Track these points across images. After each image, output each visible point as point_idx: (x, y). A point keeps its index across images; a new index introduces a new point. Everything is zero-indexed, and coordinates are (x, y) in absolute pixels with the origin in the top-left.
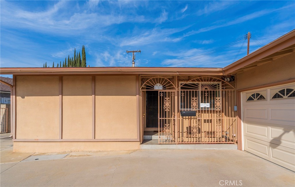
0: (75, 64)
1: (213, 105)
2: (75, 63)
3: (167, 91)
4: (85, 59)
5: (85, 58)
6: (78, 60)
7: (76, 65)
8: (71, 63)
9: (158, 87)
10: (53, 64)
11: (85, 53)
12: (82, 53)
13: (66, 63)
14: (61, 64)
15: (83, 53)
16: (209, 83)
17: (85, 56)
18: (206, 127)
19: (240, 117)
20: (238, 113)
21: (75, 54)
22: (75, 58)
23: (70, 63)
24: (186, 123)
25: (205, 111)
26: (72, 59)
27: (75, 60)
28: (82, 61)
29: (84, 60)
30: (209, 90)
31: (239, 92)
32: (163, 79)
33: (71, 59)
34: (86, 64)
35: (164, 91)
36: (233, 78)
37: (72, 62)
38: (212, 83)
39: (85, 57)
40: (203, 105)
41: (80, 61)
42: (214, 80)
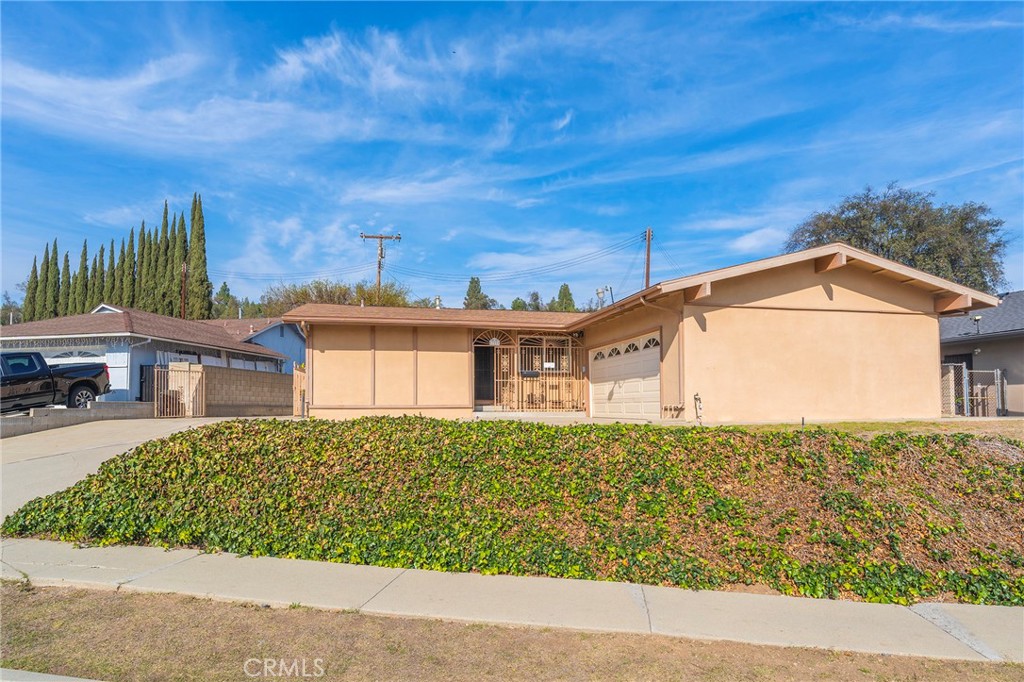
0: (166, 250)
1: (558, 366)
2: (168, 247)
3: (505, 347)
4: (201, 237)
5: (203, 234)
6: (178, 240)
7: (169, 254)
8: (153, 247)
9: (494, 342)
10: (85, 246)
11: (201, 217)
12: (190, 218)
13: (133, 246)
14: (112, 247)
15: (197, 217)
16: (555, 337)
17: (203, 227)
18: (552, 395)
19: (588, 378)
20: (586, 374)
21: (166, 217)
22: (166, 233)
23: (147, 246)
24: (527, 385)
25: (550, 373)
26: (156, 235)
27: (166, 237)
28: (192, 242)
29: (199, 240)
30: (554, 347)
31: (587, 350)
32: (500, 333)
33: (153, 237)
34: (204, 251)
35: (502, 347)
36: (581, 334)
37: (156, 243)
38: (558, 338)
39: (201, 232)
40: (547, 365)
41: (185, 241)
42: (561, 335)
